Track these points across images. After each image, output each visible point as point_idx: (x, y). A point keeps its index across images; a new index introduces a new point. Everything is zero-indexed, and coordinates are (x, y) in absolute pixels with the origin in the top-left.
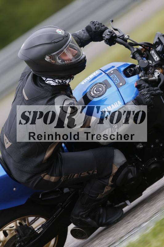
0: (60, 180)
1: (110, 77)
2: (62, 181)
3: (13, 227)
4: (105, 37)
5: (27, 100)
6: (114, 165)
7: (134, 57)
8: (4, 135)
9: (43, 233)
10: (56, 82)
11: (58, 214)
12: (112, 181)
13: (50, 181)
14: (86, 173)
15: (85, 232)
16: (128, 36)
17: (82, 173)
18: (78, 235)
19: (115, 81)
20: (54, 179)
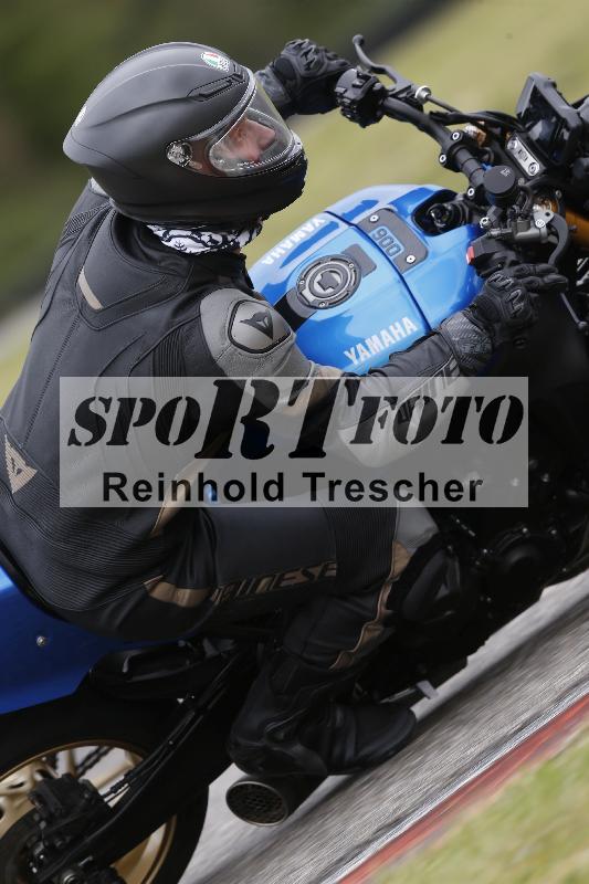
0: (207, 600)
1: (370, 235)
2: (217, 603)
3: (21, 785)
4: (346, 95)
5: (99, 311)
6: (399, 546)
7: (452, 164)
8: (7, 444)
9: (127, 805)
10: (203, 242)
11: (182, 735)
12: (389, 604)
13: (175, 606)
14: (299, 572)
15: (280, 796)
16: (426, 90)
17: (287, 576)
18: (253, 808)
19: (388, 250)
20: (187, 596)
